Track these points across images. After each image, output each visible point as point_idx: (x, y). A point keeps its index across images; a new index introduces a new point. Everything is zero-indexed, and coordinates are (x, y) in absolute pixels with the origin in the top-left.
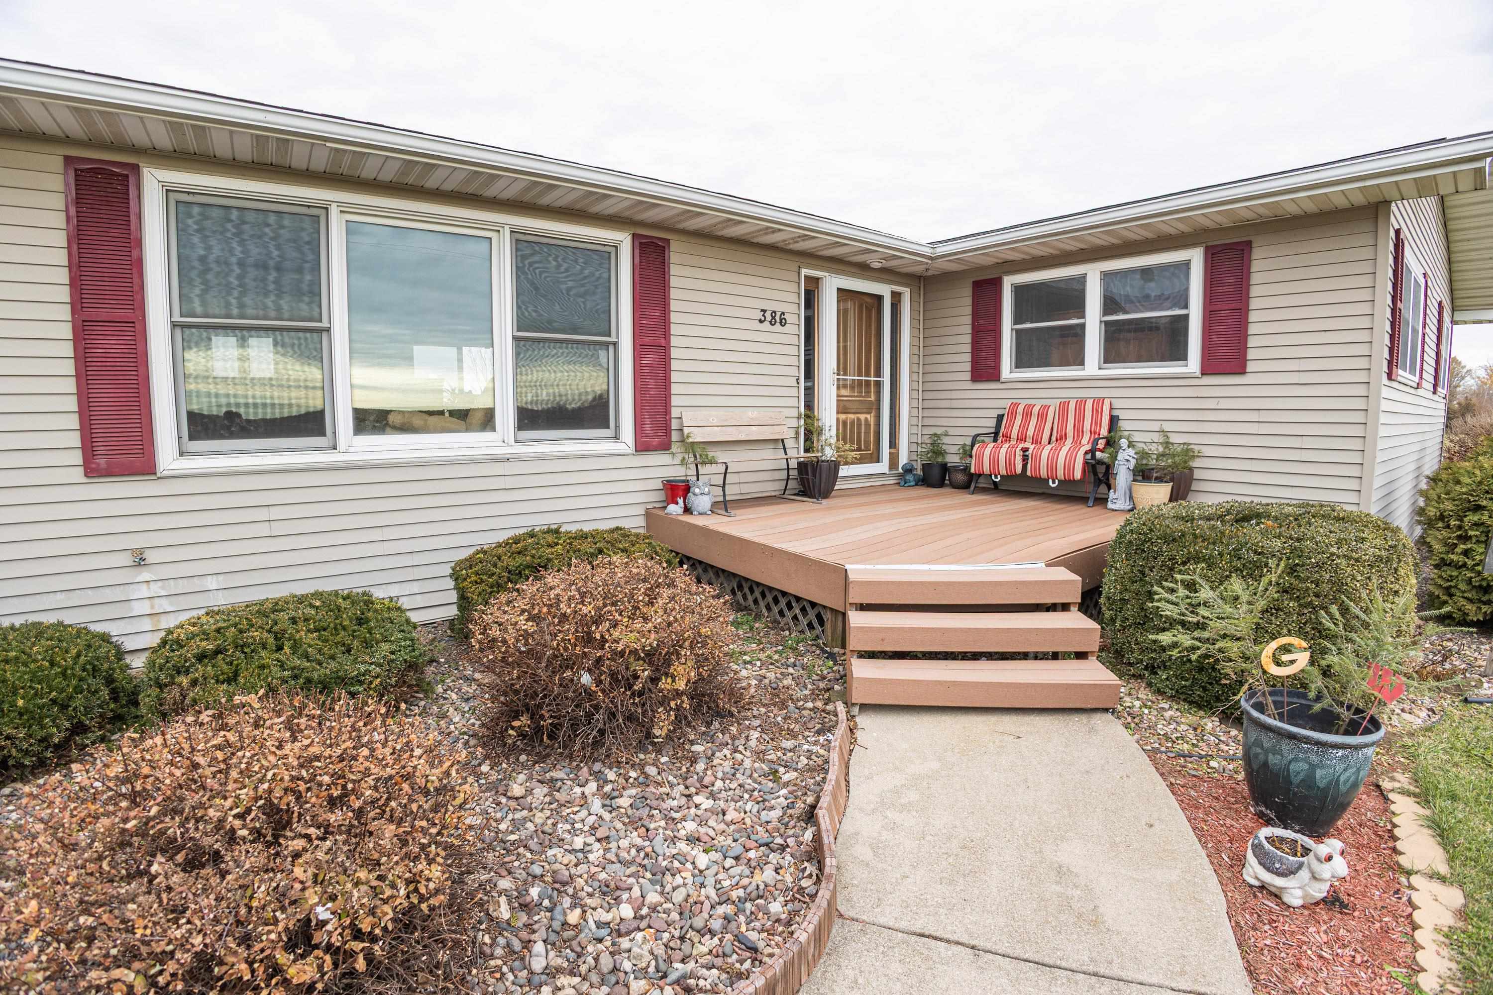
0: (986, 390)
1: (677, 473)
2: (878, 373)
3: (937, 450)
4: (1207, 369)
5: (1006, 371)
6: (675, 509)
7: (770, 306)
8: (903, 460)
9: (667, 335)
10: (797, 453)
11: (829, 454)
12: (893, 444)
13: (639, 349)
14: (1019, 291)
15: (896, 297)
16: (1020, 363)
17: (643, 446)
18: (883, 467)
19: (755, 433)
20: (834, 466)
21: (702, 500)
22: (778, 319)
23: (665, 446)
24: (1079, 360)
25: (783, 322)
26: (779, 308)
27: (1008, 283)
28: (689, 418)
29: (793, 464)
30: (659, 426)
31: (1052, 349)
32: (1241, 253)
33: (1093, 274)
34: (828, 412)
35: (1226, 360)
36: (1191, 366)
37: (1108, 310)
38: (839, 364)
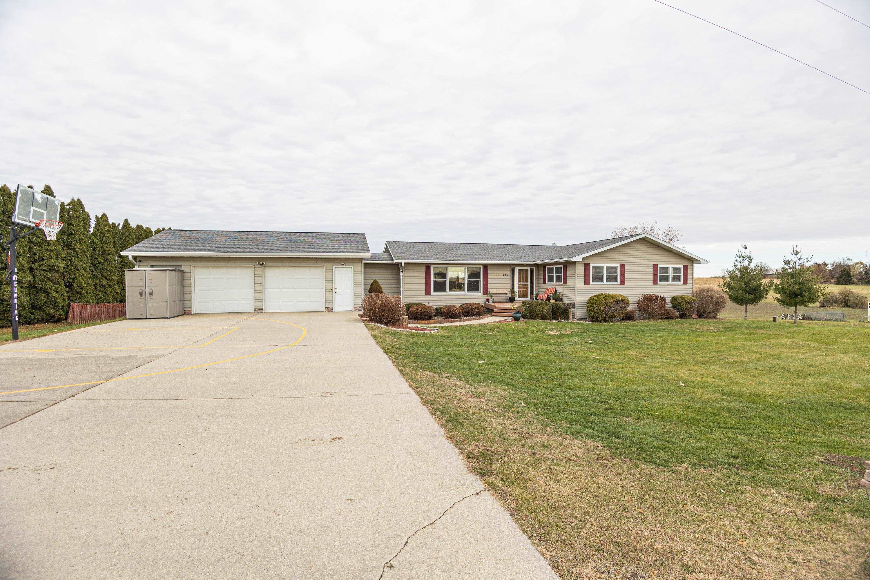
0: (545, 285)
1: (488, 298)
2: (528, 282)
5: (546, 283)
6: (487, 302)
7: (505, 273)
8: (534, 297)
9: (488, 279)
12: (531, 294)
13: (483, 281)
14: (548, 268)
15: (531, 269)
16: (548, 281)
17: (484, 294)
18: (529, 298)
19: (501, 292)
20: (514, 298)
21: (491, 301)
23: (487, 294)
24: (553, 281)
25: (507, 275)
26: (507, 273)
27: (547, 267)
28: (490, 290)
29: (508, 297)
30: (486, 291)
31: (551, 279)
32: (566, 266)
33: (554, 267)
34: (516, 290)
35: (565, 282)
36: (562, 283)
37: (556, 274)
38: (519, 281)
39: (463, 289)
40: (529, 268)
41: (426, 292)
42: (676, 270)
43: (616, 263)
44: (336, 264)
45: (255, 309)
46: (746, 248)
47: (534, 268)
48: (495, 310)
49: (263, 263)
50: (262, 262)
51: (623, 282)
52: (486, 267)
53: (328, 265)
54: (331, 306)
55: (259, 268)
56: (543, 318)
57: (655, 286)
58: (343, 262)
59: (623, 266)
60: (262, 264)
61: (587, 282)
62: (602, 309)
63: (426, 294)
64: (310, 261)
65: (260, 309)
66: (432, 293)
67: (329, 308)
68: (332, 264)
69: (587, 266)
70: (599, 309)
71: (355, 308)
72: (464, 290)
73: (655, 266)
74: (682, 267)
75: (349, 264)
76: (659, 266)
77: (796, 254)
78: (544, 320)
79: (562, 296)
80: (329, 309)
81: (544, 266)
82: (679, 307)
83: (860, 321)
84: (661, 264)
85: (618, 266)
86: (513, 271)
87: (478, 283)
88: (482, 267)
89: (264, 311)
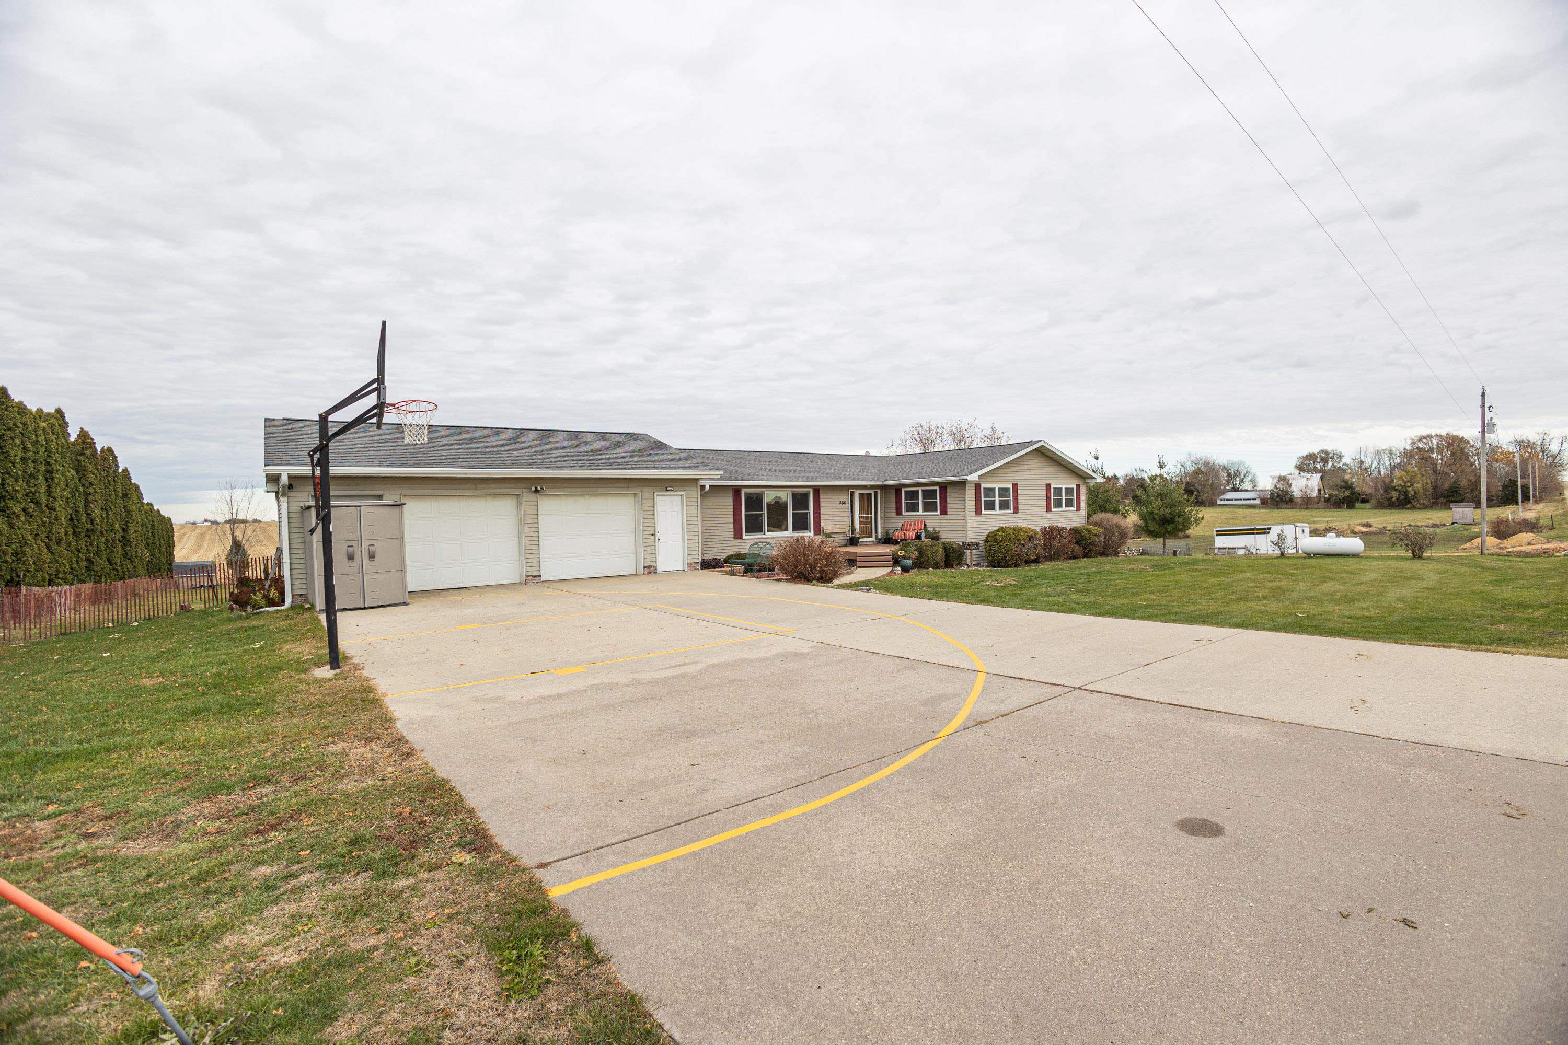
0: (899, 517)
2: (871, 514)
3: (887, 534)
4: (941, 514)
5: (903, 513)
7: (841, 501)
8: (879, 537)
9: (820, 509)
10: (849, 534)
11: (858, 536)
12: (876, 532)
13: (814, 512)
14: (906, 492)
15: (876, 493)
16: (907, 511)
17: (815, 534)
18: (873, 539)
19: (839, 531)
20: (858, 538)
22: (844, 503)
23: (820, 534)
24: (918, 511)
26: (844, 500)
27: (903, 490)
28: (824, 527)
29: (848, 538)
30: (818, 530)
31: (913, 507)
32: (946, 487)
33: (920, 490)
34: (857, 526)
35: (944, 511)
36: (938, 513)
37: (923, 499)
38: (860, 513)
39: (784, 527)
40: (872, 492)
41: (734, 535)
42: (1069, 491)
43: (1008, 483)
44: (659, 489)
45: (527, 576)
46: (1097, 459)
47: (879, 491)
48: (858, 559)
49: (536, 488)
50: (537, 486)
51: (1016, 510)
52: (817, 490)
53: (647, 491)
54: (652, 564)
55: (528, 498)
56: (937, 566)
57: (1050, 514)
58: (668, 485)
59: (1015, 486)
60: (536, 491)
61: (978, 512)
62: (1014, 549)
63: (735, 538)
64: (619, 485)
65: (535, 576)
66: (744, 537)
67: (650, 567)
68: (652, 489)
69: (978, 486)
70: (1010, 549)
71: (689, 564)
72: (786, 529)
73: (1048, 486)
74: (1074, 486)
75: (677, 489)
76: (1053, 486)
77: (1162, 466)
78: (938, 568)
79: (939, 532)
80: (650, 570)
81: (898, 489)
82: (1084, 542)
83: (1206, 554)
84: (1055, 483)
85: (1010, 486)
86: (852, 494)
87: (806, 516)
88: (811, 490)
89: (543, 579)
